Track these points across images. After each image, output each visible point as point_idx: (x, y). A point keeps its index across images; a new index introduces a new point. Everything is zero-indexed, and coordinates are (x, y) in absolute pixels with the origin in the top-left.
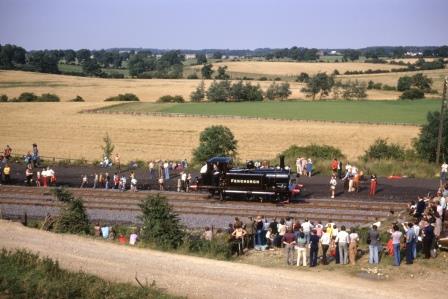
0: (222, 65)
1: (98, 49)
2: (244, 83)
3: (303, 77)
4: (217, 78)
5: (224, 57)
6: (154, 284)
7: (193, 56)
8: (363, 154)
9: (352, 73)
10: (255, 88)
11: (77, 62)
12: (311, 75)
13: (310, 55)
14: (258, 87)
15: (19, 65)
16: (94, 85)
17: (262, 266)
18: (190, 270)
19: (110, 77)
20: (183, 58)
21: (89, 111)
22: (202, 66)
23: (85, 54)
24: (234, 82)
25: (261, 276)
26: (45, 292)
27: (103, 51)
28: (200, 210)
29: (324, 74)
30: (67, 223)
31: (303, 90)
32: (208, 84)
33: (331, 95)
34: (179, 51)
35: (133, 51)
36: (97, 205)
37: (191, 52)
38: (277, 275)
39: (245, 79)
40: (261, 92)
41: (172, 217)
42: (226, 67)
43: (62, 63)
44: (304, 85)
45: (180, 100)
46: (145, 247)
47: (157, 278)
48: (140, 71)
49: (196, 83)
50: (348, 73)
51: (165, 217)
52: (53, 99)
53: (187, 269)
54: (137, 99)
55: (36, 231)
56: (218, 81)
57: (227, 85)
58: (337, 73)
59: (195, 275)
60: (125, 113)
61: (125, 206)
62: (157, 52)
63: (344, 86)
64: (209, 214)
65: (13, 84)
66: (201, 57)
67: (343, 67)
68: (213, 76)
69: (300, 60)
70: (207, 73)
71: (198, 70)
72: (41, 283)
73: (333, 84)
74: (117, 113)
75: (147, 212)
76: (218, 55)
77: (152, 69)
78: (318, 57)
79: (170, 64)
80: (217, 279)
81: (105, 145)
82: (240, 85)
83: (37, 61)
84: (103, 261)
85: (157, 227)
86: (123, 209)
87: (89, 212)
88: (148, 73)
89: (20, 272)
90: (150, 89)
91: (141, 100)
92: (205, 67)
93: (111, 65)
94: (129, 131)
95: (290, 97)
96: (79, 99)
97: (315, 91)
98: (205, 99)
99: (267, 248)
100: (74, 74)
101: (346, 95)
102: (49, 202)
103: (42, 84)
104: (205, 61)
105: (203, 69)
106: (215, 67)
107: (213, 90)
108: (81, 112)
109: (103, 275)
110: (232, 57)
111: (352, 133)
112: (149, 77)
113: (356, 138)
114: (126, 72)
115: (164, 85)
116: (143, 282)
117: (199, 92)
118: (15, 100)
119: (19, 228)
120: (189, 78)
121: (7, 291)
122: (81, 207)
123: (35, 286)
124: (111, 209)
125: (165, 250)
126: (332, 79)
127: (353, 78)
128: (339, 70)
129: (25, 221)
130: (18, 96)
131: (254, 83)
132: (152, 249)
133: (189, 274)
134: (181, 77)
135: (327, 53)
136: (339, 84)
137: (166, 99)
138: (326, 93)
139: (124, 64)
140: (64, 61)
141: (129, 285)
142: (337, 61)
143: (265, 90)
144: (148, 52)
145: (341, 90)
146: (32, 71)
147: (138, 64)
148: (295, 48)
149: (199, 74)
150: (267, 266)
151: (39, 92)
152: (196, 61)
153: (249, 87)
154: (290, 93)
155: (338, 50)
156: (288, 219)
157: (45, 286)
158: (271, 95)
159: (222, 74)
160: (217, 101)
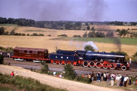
0: (93, 26)
1: (56, 21)
2: (99, 32)
3: (118, 30)
4: (91, 30)
5: (94, 24)
6: (66, 89)
7: (84, 23)
8: (134, 54)
9: (133, 29)
10: (103, 34)
11: (50, 25)
12: (120, 30)
13: (120, 24)
14: (104, 33)
15: (33, 25)
16: (54, 31)
17: (98, 86)
18: (77, 86)
19: (59, 29)
20: (81, 24)
21: (52, 39)
22: (87, 26)
23: (52, 22)
24: (96, 32)
25: (97, 88)
26: (35, 89)
27: (57, 21)
28: (82, 69)
29: (125, 30)
30: (43, 71)
31: (118, 34)
32: (88, 32)
33: (126, 36)
34: (80, 22)
35: (66, 22)
36: (52, 66)
37: (84, 22)
38: (102, 89)
39: (100, 30)
40: (104, 35)
41: (73, 70)
42: (94, 27)
43: (45, 25)
44: (118, 33)
45: (79, 36)
46: (65, 79)
47: (67, 87)
48: (68, 28)
49: (85, 31)
50: (132, 29)
51: (71, 70)
52: (42, 35)
53: (76, 85)
54: (67, 36)
55: (34, 72)
56: (91, 31)
57: (94, 32)
58: (129, 29)
59: (78, 87)
60: (63, 40)
61: (60, 67)
62: (73, 22)
63: (131, 34)
64: (85, 70)
65: (31, 31)
66: (87, 24)
67: (131, 27)
68: (90, 29)
69: (117, 25)
70: (88, 29)
71: (85, 28)
72: (34, 86)
73: (127, 33)
74: (61, 40)
75: (66, 69)
76: (92, 23)
77: (72, 27)
78: (123, 24)
79: (77, 26)
80: (84, 89)
81: (56, 49)
82: (98, 32)
83: (38, 24)
84: (52, 82)
85: (68, 73)
86: (60, 68)
87: (49, 68)
88: (71, 28)
89: (29, 83)
90: (71, 33)
91: (68, 36)
92: (88, 27)
93: (60, 26)
94: (64, 45)
95: (114, 36)
96: (50, 36)
97: (121, 35)
98: (87, 36)
99: (101, 81)
100: (49, 28)
101: (131, 36)
102: (39, 65)
103: (39, 31)
104: (88, 25)
105: (87, 27)
106: (91, 27)
107: (90, 33)
108: (50, 39)
109: (52, 86)
110: (96, 24)
111: (132, 48)
112: (71, 30)
113: (133, 50)
114: (64, 28)
115: (75, 32)
116: (63, 88)
117: (85, 34)
118: (31, 35)
119: (30, 71)
120: (83, 30)
121: (25, 88)
122: (47, 66)
123: (33, 88)
124: (56, 68)
125: (70, 80)
126: (127, 31)
127: (133, 31)
128: (129, 28)
129: (32, 70)
130: (32, 34)
131: (102, 32)
132: (66, 79)
133: (76, 87)
134: (80, 30)
135: (126, 23)
136: (129, 33)
137: (75, 36)
138: (125, 36)
139: (64, 25)
140: (46, 24)
141: (59, 89)
142: (129, 26)
143: (106, 34)
144: (71, 22)
145: (130, 35)
146: (37, 27)
147: (68, 25)
148: (116, 21)
149: (86, 29)
150: (99, 86)
151: (38, 33)
152: (85, 25)
153: (101, 33)
154: (113, 35)
155: (129, 22)
156: (107, 73)
157: (35, 87)
158: (107, 36)
159: (93, 29)
160: (91, 37)
